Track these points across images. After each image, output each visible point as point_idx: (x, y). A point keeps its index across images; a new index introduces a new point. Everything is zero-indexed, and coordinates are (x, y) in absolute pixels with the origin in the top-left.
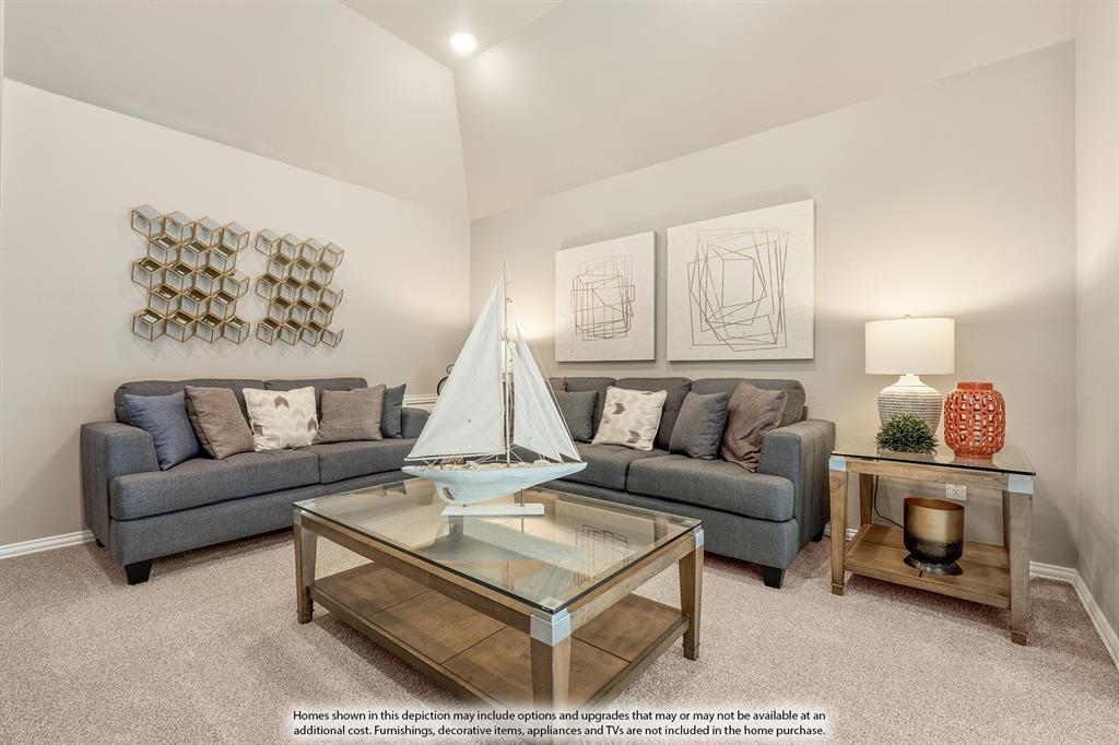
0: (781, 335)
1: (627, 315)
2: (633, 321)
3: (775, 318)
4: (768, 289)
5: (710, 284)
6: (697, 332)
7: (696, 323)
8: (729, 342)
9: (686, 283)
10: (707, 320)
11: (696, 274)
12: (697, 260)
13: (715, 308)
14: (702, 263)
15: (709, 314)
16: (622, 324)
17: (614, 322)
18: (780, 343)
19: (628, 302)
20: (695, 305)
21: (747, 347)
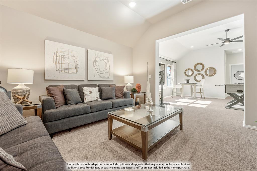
0: (109, 77)
1: (77, 68)
2: (79, 70)
3: (109, 73)
4: (108, 68)
5: (98, 65)
6: (95, 74)
7: (95, 73)
8: (101, 77)
9: (93, 63)
10: (97, 72)
11: (95, 62)
12: (95, 59)
13: (99, 70)
14: (96, 60)
15: (98, 71)
16: (75, 70)
17: (72, 69)
18: (109, 78)
19: (77, 64)
20: (95, 68)
21: (104, 78)
